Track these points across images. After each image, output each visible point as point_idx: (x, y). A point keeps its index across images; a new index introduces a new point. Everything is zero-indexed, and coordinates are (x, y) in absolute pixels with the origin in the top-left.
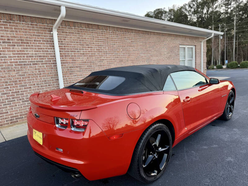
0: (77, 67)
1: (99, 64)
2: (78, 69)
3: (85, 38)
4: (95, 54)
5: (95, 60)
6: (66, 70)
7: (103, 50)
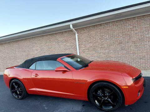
0: (87, 49)
1: (100, 47)
2: (87, 50)
3: (92, 34)
4: (98, 41)
5: (98, 45)
6: (81, 51)
7: (104, 38)
